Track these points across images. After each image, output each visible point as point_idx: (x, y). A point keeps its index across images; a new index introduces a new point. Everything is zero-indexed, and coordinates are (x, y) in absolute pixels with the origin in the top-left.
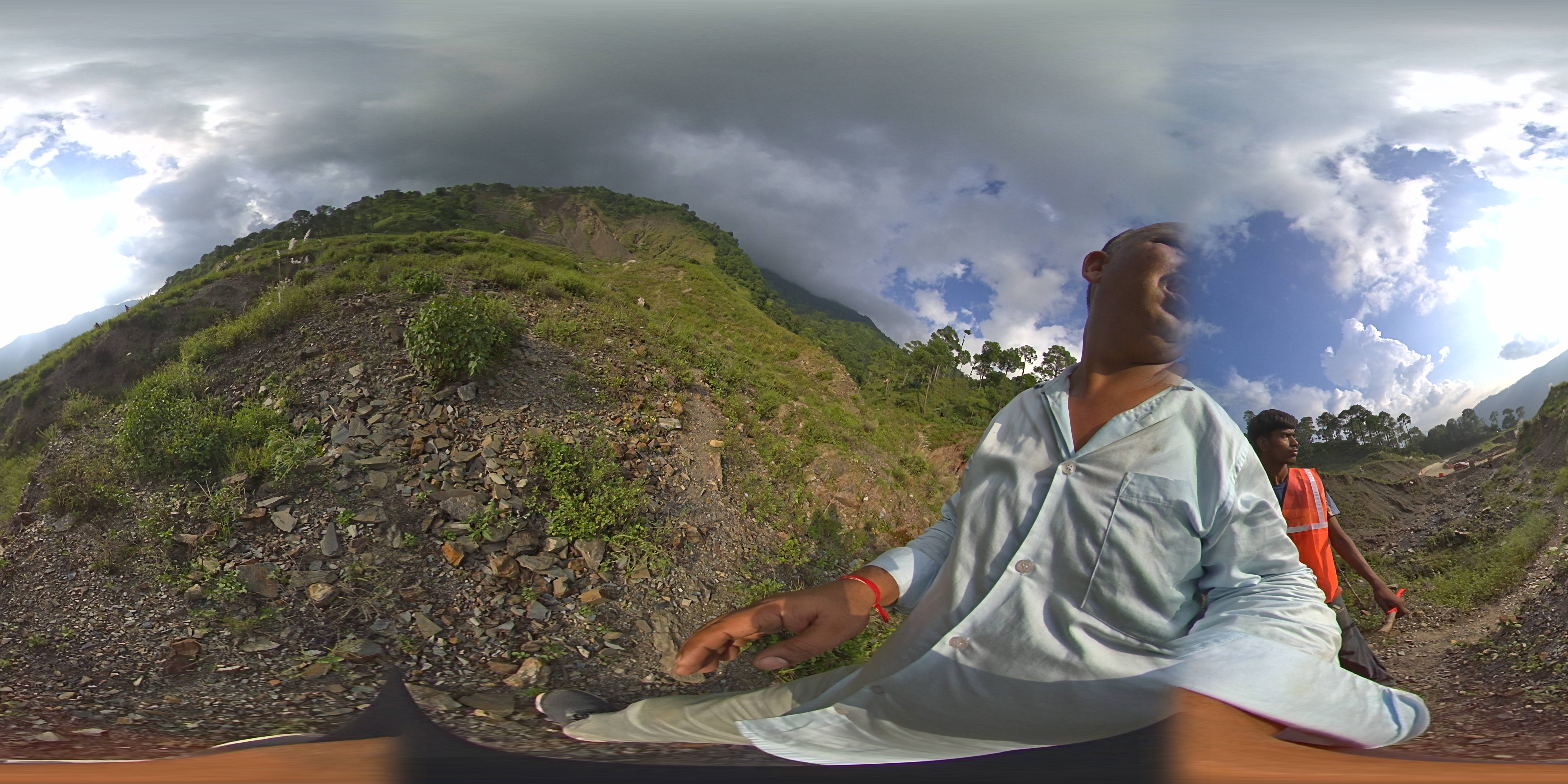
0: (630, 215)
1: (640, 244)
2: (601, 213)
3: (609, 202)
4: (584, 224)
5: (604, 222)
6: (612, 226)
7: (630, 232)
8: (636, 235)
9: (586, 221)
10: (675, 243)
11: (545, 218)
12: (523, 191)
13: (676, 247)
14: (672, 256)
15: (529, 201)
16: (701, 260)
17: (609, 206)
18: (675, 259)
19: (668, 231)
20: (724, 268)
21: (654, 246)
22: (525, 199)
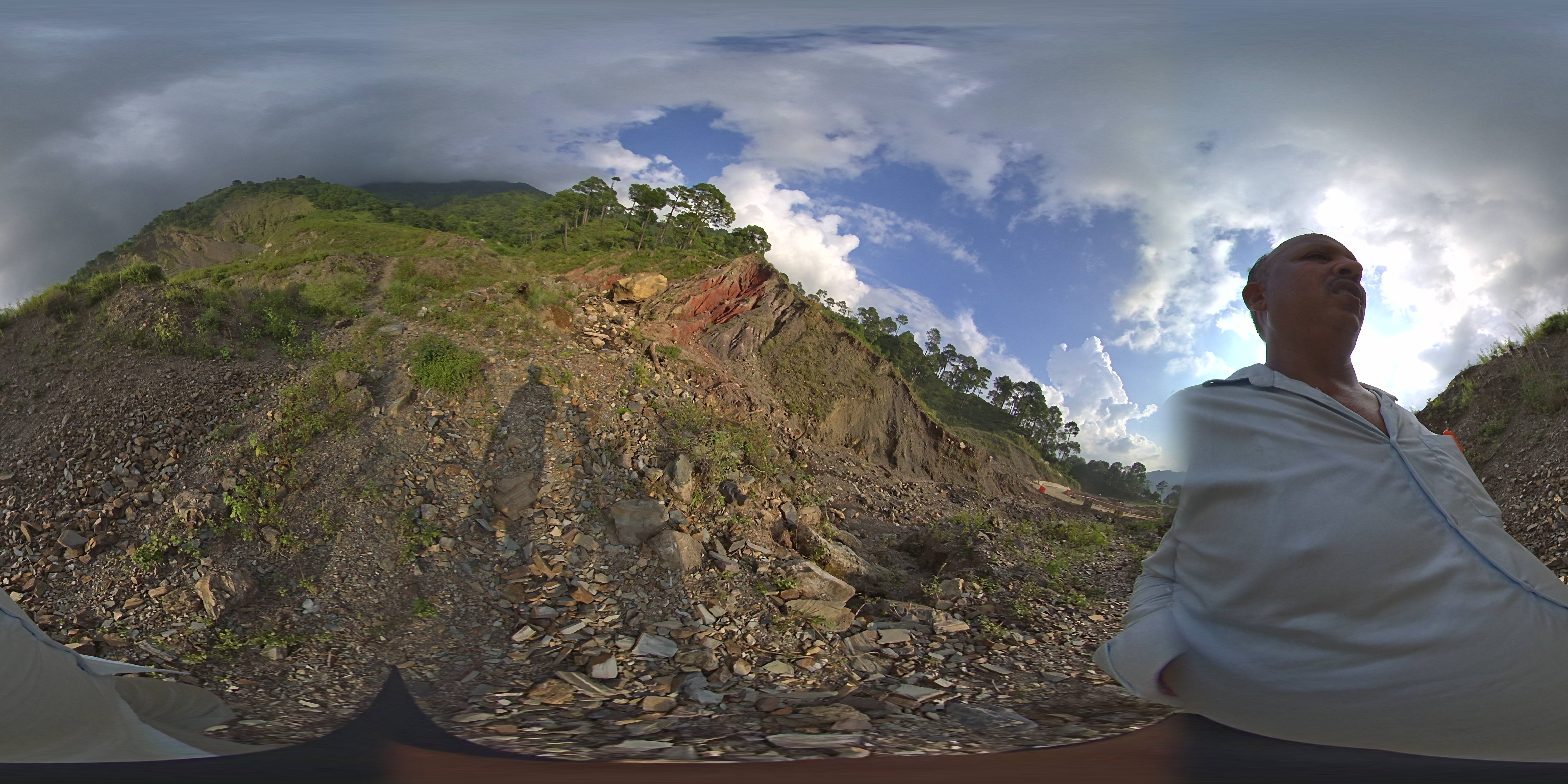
10: (267, 214)
11: (156, 259)
12: (121, 249)
13: (271, 216)
14: (276, 224)
15: (133, 254)
16: (303, 212)
17: (187, 221)
18: (280, 225)
19: (250, 209)
20: (328, 207)
21: (255, 226)
22: (129, 255)
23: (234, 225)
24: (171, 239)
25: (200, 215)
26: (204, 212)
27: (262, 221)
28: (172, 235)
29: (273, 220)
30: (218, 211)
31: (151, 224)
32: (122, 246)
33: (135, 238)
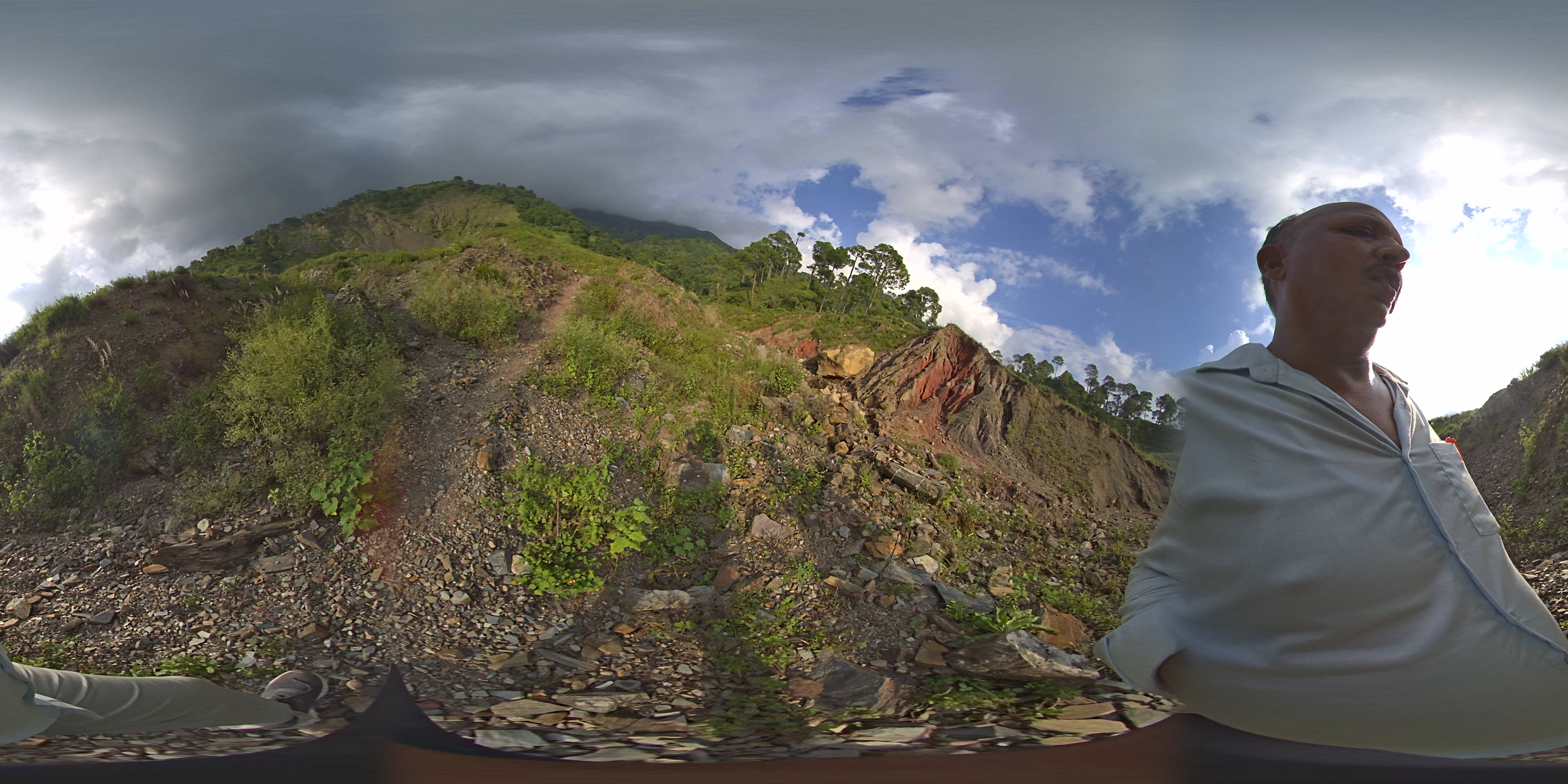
0: (414, 206)
1: (440, 227)
2: (386, 213)
3: (386, 201)
4: (378, 228)
5: (395, 220)
6: (405, 221)
7: (424, 220)
8: (432, 221)
9: (378, 225)
10: (472, 215)
11: (342, 235)
12: (309, 218)
13: (475, 218)
14: (476, 227)
15: (321, 226)
16: (507, 221)
17: (389, 204)
18: (480, 229)
19: (458, 206)
20: (533, 221)
21: (455, 224)
22: (316, 225)
23: (436, 219)
24: (366, 218)
25: (405, 201)
26: (412, 199)
27: (465, 220)
28: (368, 215)
29: (476, 222)
30: (426, 202)
31: (351, 199)
32: (311, 216)
33: (328, 210)
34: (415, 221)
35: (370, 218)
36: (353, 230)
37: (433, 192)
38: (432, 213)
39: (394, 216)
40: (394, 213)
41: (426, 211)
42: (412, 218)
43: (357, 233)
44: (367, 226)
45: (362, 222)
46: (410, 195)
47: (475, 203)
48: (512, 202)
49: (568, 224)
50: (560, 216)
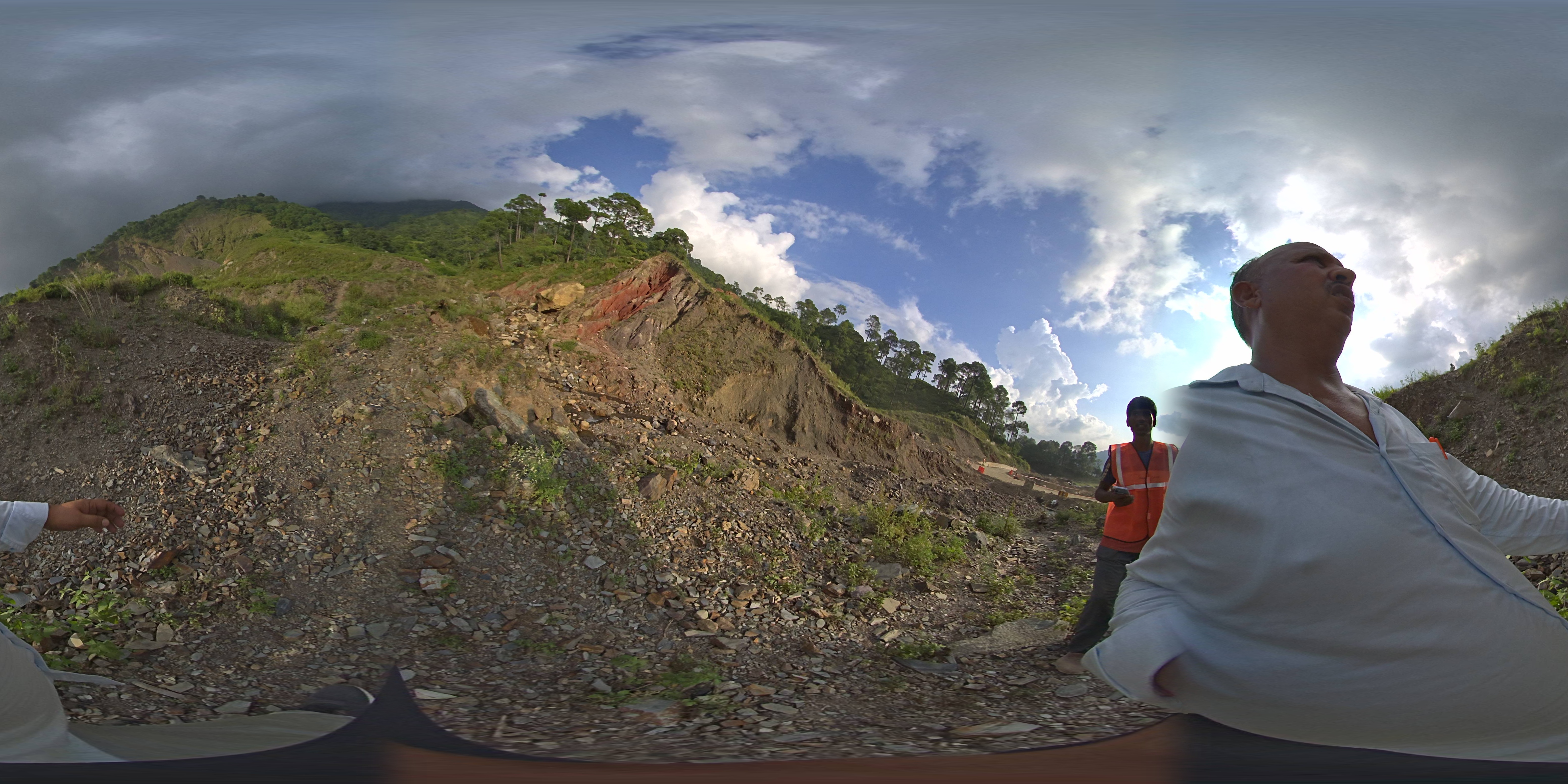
0: (172, 230)
1: (200, 247)
2: (149, 242)
3: (147, 231)
4: (147, 258)
5: (160, 248)
6: (168, 248)
7: (185, 244)
8: (192, 243)
9: (145, 255)
34: (176, 246)
35: (138, 250)
36: (126, 264)
37: (184, 215)
38: (190, 235)
39: (157, 244)
40: (156, 241)
41: (184, 235)
42: (173, 243)
43: (129, 266)
44: (136, 257)
45: (131, 255)
46: (164, 221)
47: (225, 219)
48: (259, 211)
49: (319, 221)
50: (308, 216)
